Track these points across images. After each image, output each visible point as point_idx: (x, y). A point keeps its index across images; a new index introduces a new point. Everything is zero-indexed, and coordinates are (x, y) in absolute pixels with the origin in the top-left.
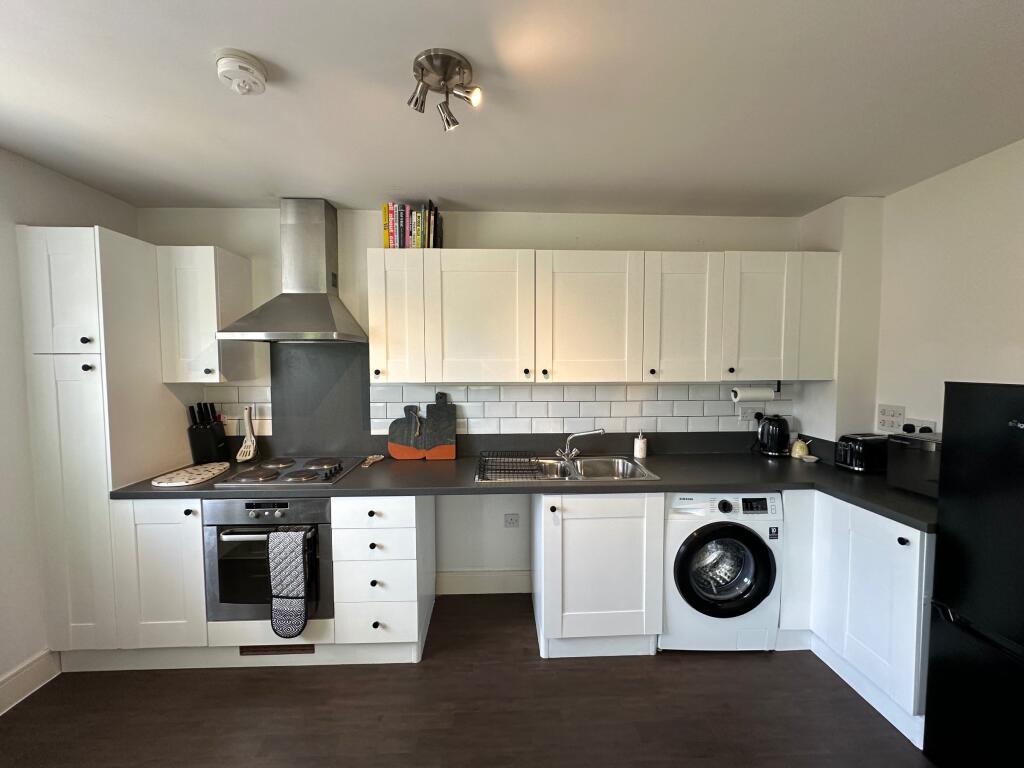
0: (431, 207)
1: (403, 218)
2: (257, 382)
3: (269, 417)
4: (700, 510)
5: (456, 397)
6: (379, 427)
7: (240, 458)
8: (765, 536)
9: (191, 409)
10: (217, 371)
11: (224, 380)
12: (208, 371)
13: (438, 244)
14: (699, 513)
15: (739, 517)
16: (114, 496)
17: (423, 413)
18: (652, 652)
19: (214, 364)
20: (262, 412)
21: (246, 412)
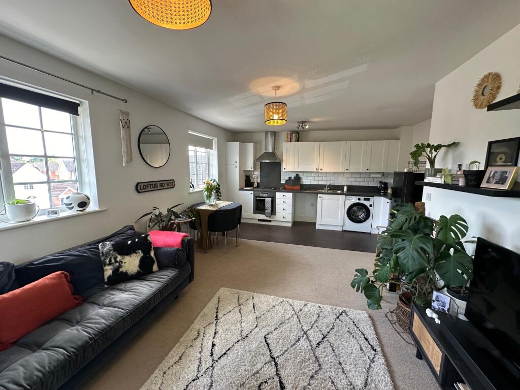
0: (298, 133)
1: (291, 135)
2: (258, 171)
3: (259, 178)
4: (354, 200)
5: (301, 175)
6: (283, 182)
7: (254, 186)
8: (368, 206)
9: (246, 176)
11: (253, 170)
12: (251, 168)
13: (298, 141)
14: (353, 200)
15: (362, 202)
16: (239, 190)
17: (293, 178)
18: (341, 230)
19: (253, 167)
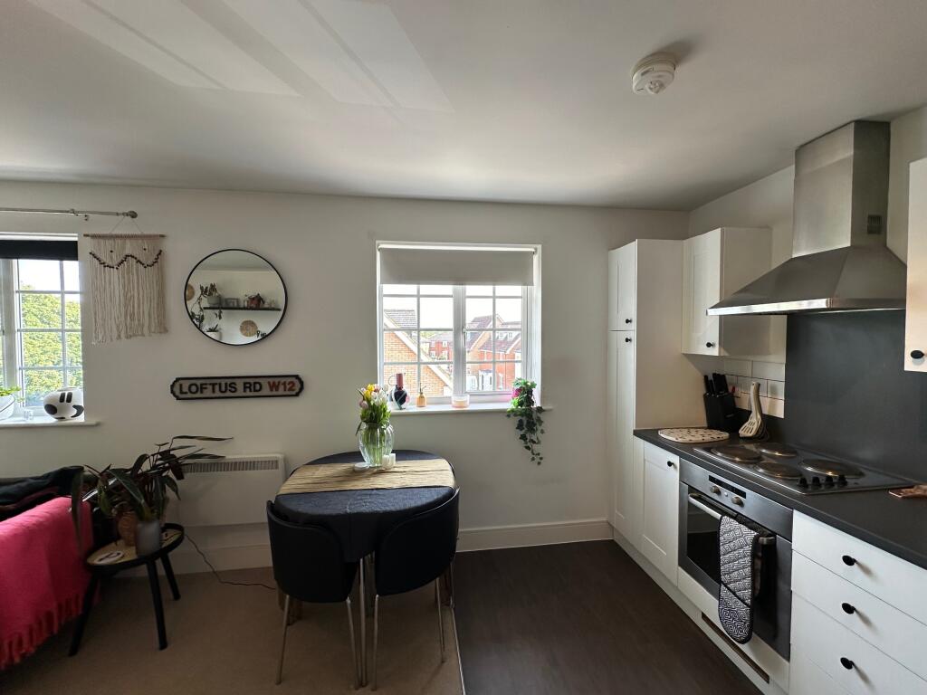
2: (772, 358)
3: (782, 396)
7: (743, 432)
9: (706, 377)
10: (717, 346)
11: (724, 353)
12: (709, 345)
16: (636, 434)
19: (715, 338)
20: (774, 391)
21: (753, 388)
